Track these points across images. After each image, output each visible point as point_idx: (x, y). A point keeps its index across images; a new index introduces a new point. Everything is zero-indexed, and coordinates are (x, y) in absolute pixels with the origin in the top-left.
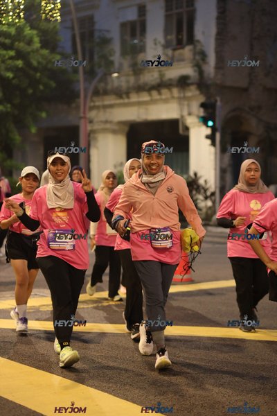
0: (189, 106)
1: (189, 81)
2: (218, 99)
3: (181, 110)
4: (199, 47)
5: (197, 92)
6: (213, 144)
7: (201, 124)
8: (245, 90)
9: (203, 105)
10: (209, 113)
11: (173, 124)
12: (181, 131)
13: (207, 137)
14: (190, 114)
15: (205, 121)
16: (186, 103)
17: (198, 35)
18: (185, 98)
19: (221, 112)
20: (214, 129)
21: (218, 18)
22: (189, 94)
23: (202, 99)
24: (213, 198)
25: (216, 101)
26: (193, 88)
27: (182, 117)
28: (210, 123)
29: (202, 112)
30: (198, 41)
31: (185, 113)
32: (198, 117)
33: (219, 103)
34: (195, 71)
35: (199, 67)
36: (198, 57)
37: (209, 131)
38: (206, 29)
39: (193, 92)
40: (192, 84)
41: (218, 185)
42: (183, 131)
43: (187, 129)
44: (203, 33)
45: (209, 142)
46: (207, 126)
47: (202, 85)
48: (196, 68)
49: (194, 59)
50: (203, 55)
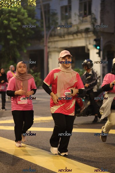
0: (89, 40)
1: (89, 30)
2: (101, 37)
3: (86, 42)
4: (93, 16)
5: (93, 35)
6: (100, 56)
7: (95, 48)
8: (113, 34)
9: (95, 40)
10: (98, 43)
11: (83, 48)
12: (86, 51)
13: (97, 53)
14: (90, 44)
15: (96, 46)
16: (88, 39)
17: (93, 11)
18: (88, 37)
19: (103, 43)
20: (100, 50)
21: (101, 4)
22: (89, 36)
23: (95, 38)
24: (100, 78)
25: (100, 38)
26: (91, 33)
27: (87, 45)
28: (98, 48)
29: (95, 43)
30: (93, 14)
31: (88, 43)
32: (93, 45)
33: (102, 39)
34: (92, 26)
35: (93, 24)
36: (93, 20)
37: (98, 51)
38: (96, 9)
39: (91, 35)
40: (90, 31)
41: (102, 73)
42: (87, 51)
43: (88, 50)
44: (95, 10)
45: (98, 55)
46: (97, 49)
47: (95, 32)
48: (92, 25)
49: (91, 21)
50: (95, 19)
